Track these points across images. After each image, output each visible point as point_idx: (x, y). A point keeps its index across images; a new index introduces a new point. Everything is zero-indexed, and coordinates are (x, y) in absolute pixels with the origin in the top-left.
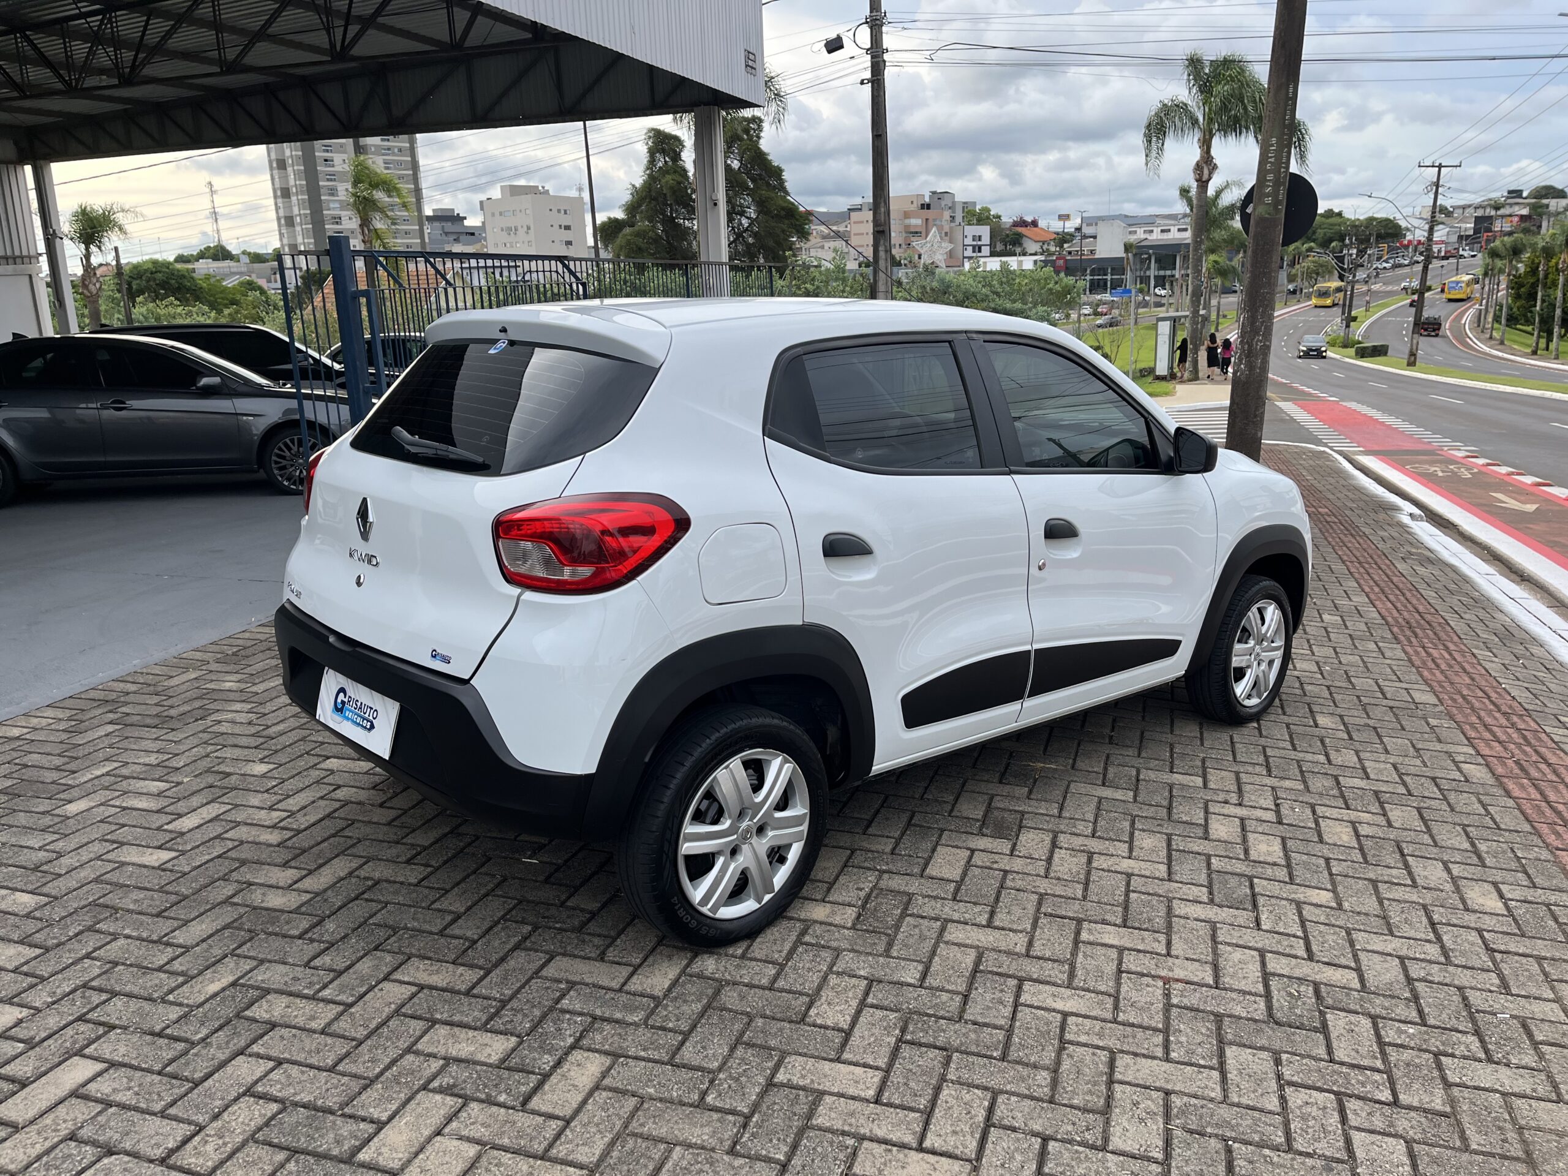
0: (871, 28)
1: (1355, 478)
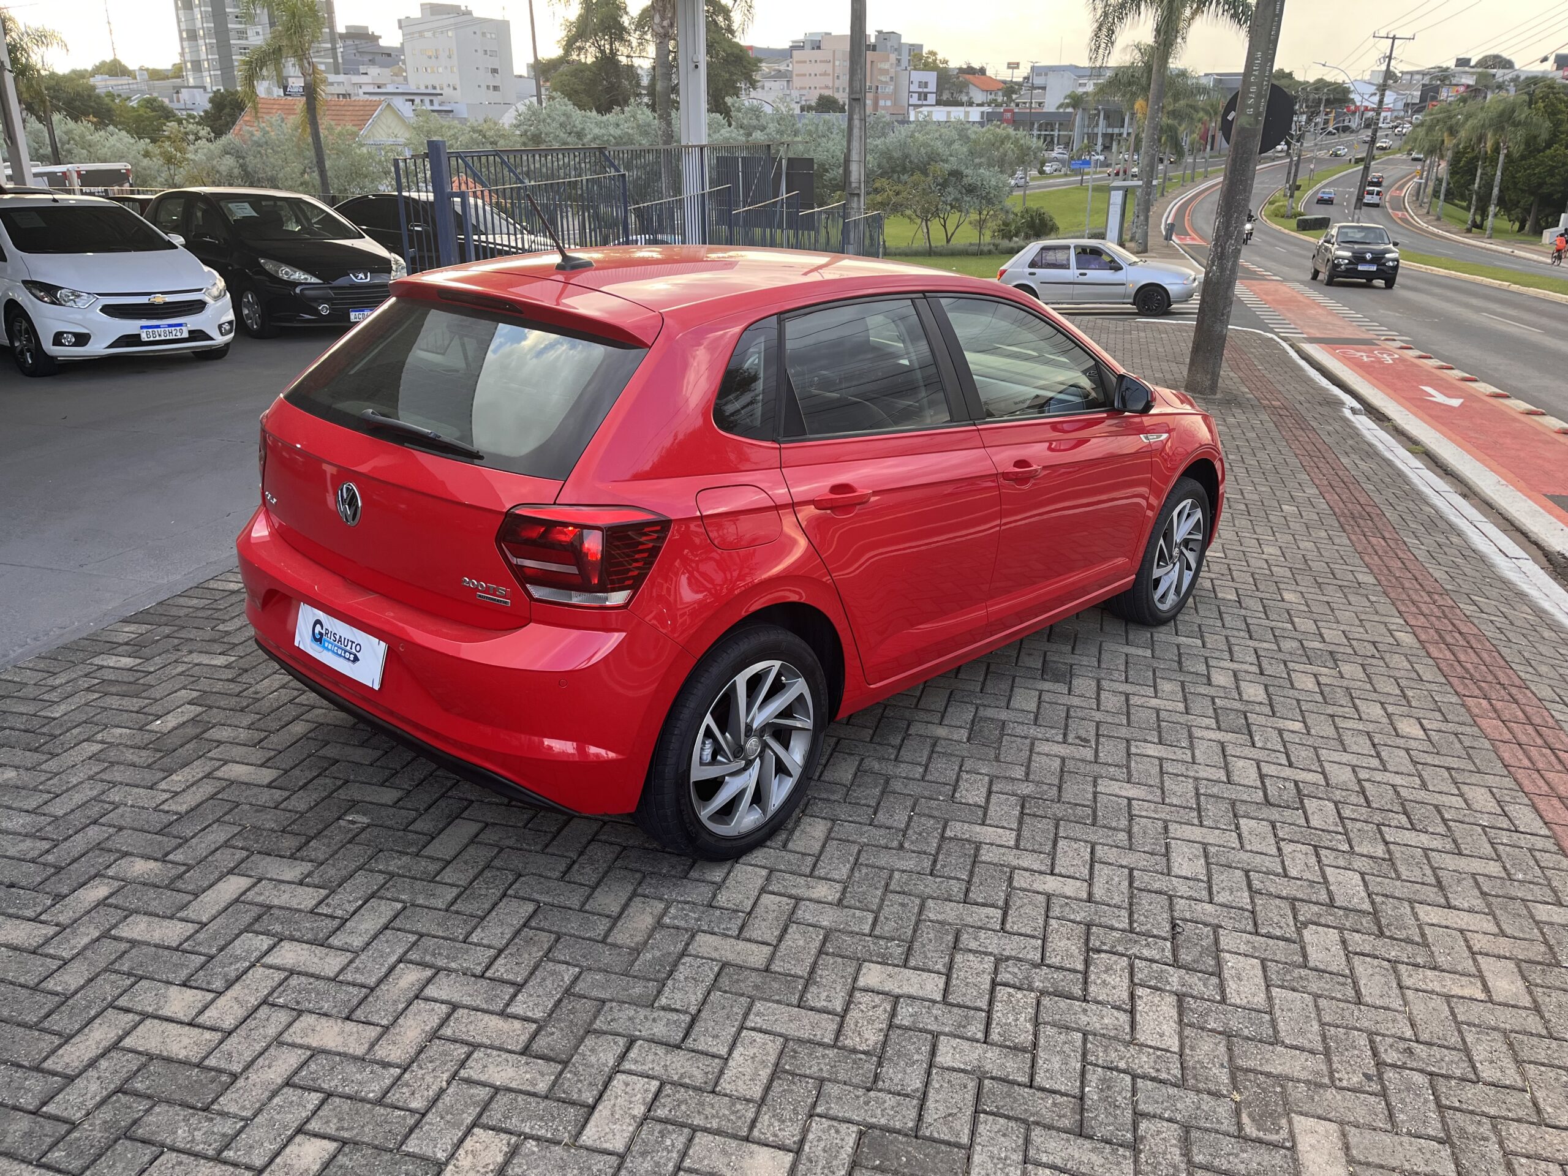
1: (1301, 369)
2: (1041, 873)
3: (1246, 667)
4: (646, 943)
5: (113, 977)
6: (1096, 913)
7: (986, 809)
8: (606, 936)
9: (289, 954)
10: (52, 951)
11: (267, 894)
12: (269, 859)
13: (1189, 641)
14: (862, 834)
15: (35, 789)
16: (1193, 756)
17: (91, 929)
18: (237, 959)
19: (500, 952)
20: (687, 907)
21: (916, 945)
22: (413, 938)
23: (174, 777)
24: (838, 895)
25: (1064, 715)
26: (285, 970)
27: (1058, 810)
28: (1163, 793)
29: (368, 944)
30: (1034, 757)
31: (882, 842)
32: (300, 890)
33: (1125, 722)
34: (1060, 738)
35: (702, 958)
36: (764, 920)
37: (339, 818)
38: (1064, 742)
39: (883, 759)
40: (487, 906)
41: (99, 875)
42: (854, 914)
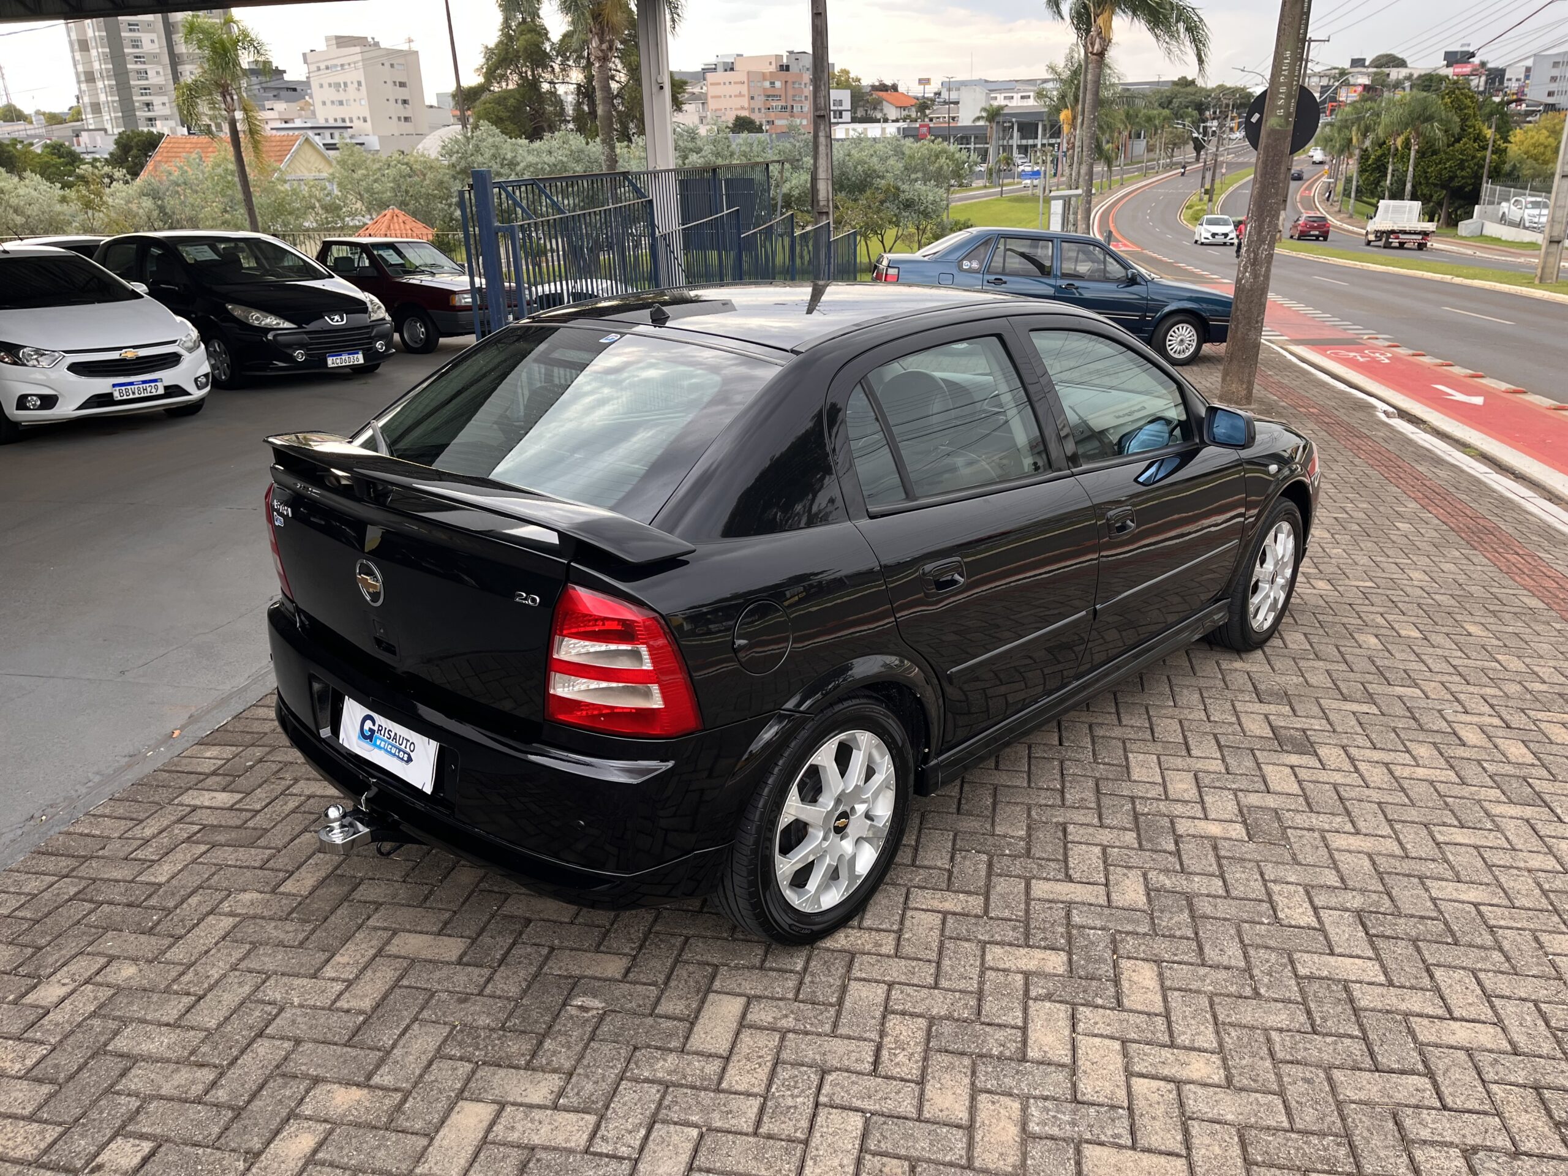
2: (1439, 1018)
3: (1487, 719)
4: (1023, 1165)
7: (1323, 932)
8: (970, 1158)
11: (523, 1129)
12: (502, 1072)
13: (1407, 691)
15: (167, 990)
16: (1507, 840)
20: (1049, 1104)
23: (338, 958)
24: (1222, 1073)
25: (1336, 797)
27: (1406, 927)
28: (1506, 893)
30: (1336, 855)
31: (1233, 989)
32: (559, 1118)
33: (1406, 800)
34: (1349, 827)
36: (1154, 1118)
37: (564, 1004)
38: (1358, 832)
39: (1168, 871)
40: (805, 1124)
41: (292, 1115)
42: (1257, 1099)
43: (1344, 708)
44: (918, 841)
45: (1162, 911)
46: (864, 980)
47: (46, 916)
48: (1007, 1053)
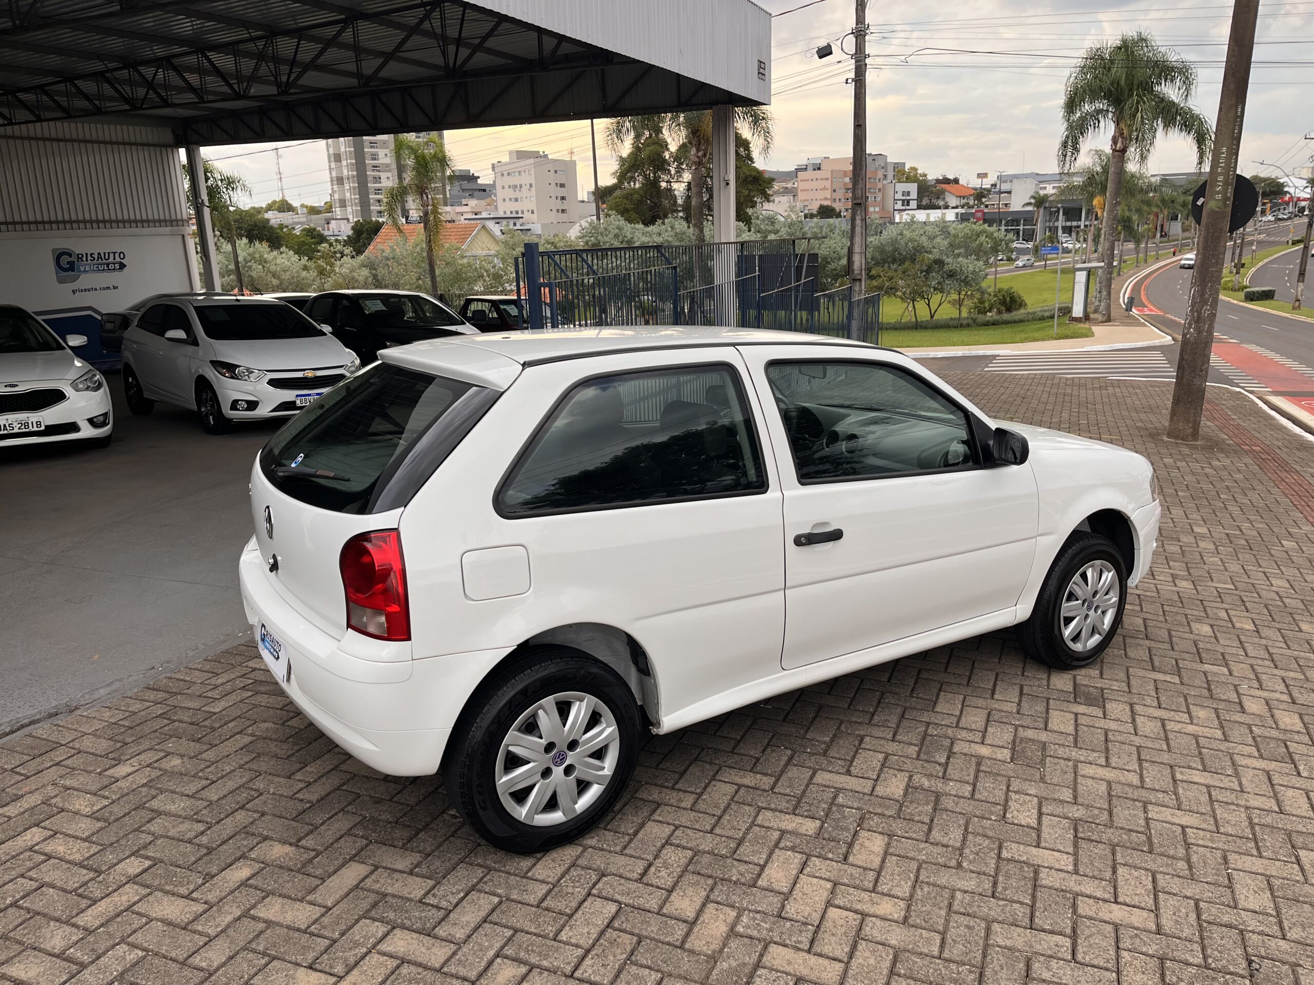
0: (856, 38)
1: (1273, 418)
2: (1105, 901)
3: (1277, 695)
4: (721, 951)
5: (250, 955)
6: (1168, 947)
7: (1038, 831)
8: (684, 942)
9: (401, 943)
10: (200, 928)
11: (384, 883)
12: (384, 848)
13: (1215, 669)
14: (920, 851)
15: (195, 776)
16: (1240, 784)
17: (234, 909)
18: (357, 945)
19: (588, 951)
20: (758, 916)
21: (988, 972)
22: (509, 933)
23: (308, 768)
24: (903, 913)
25: (1103, 739)
26: (396, 958)
27: (1110, 835)
28: (1216, 821)
29: (469, 937)
30: (1080, 779)
31: (941, 860)
32: (411, 879)
33: (1165, 747)
34: (1102, 761)
35: (777, 971)
36: (833, 935)
37: (443, 812)
38: (1108, 765)
39: (932, 775)
40: (574, 904)
41: (243, 856)
42: (921, 934)
43: (1149, 676)
44: (743, 737)
45: (911, 802)
46: (660, 822)
47: (138, 725)
48: (743, 880)
